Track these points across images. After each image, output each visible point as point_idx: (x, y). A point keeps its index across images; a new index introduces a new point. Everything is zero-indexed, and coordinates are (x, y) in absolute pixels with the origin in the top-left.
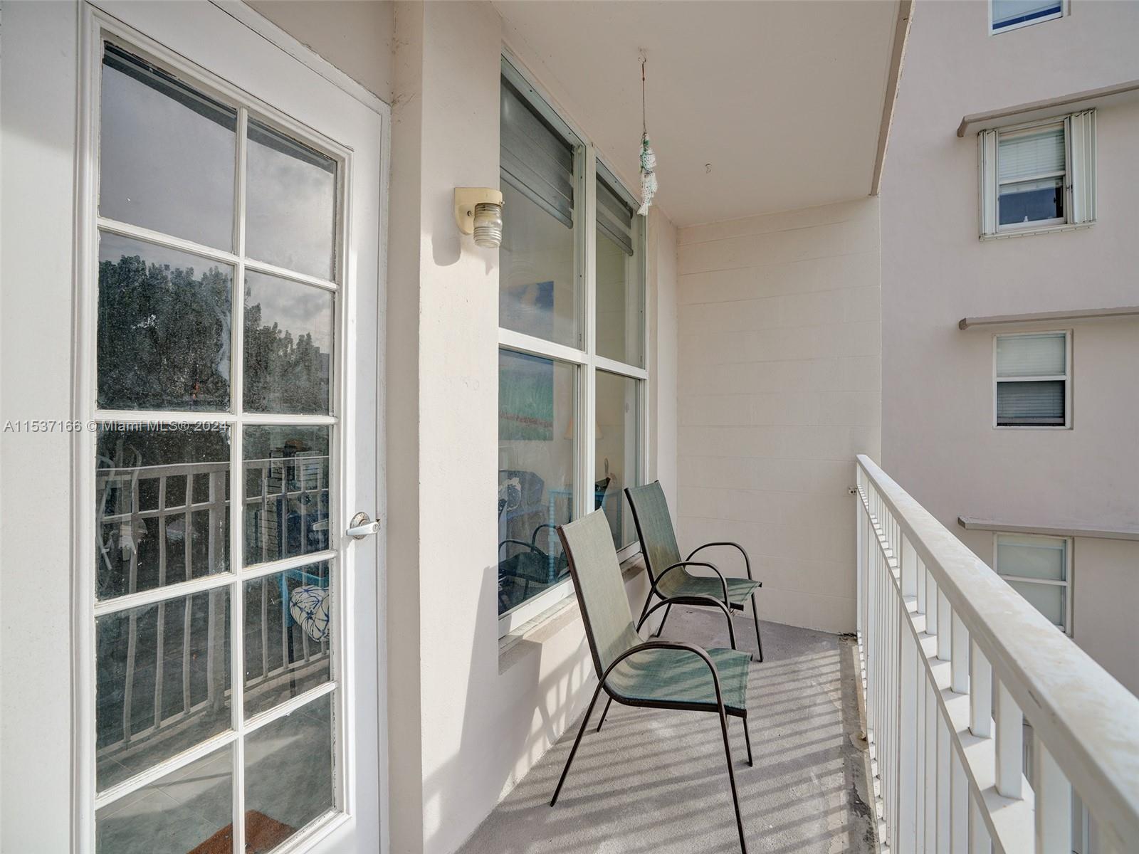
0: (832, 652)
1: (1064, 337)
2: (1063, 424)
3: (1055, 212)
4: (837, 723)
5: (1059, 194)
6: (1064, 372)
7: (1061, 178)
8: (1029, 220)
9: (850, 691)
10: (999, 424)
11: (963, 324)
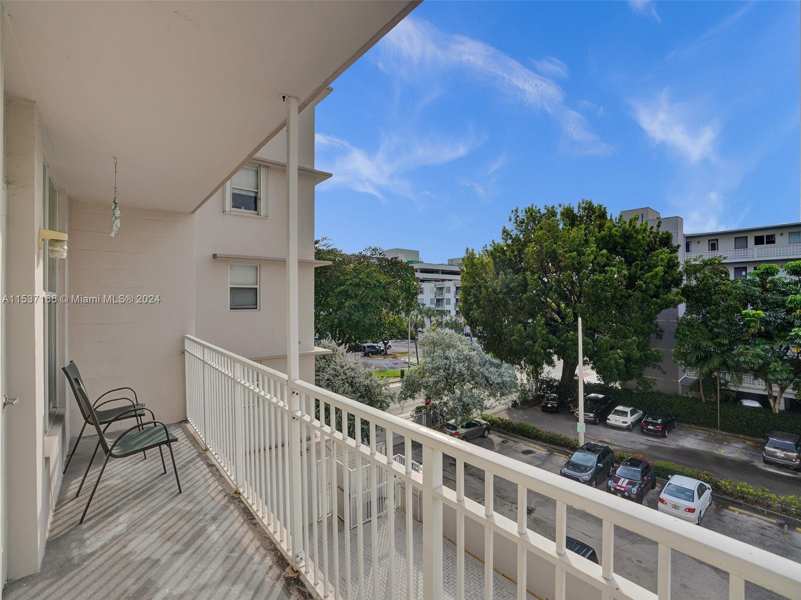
0: (178, 430)
1: (257, 267)
2: (257, 308)
3: (254, 208)
4: (193, 450)
5: (256, 200)
6: (257, 283)
7: (257, 193)
8: (244, 209)
9: (192, 439)
10: (231, 309)
11: (215, 256)
